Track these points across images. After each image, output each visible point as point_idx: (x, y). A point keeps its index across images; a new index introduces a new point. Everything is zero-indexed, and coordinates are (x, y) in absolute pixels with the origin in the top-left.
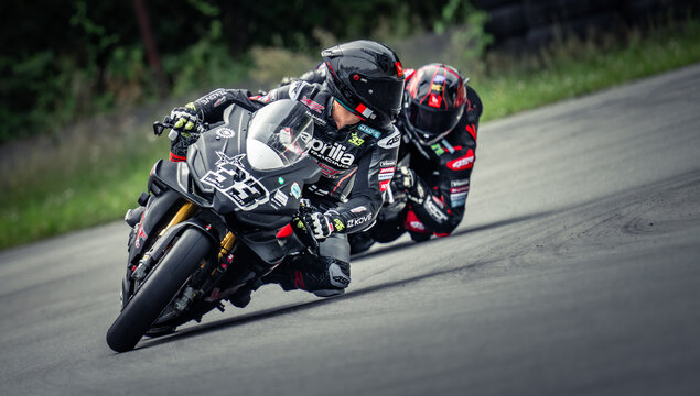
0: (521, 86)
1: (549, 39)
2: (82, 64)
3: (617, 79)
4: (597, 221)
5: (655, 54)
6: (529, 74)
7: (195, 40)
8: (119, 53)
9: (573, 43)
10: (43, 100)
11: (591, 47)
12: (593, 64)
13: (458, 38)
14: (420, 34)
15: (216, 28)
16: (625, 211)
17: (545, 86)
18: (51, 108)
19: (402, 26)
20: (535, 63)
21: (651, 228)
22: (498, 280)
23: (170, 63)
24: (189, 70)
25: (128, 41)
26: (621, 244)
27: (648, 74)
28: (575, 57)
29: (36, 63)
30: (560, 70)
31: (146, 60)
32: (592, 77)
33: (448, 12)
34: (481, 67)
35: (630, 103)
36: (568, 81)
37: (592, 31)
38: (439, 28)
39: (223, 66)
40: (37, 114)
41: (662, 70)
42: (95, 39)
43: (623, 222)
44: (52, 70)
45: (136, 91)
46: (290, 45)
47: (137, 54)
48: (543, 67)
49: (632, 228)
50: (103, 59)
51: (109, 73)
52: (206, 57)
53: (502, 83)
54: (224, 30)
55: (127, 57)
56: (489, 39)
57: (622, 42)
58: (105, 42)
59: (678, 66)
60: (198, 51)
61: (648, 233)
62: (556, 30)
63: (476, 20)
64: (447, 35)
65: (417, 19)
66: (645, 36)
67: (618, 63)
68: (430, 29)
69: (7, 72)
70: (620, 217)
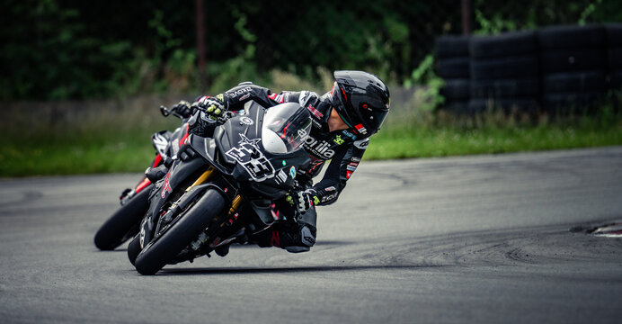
0: (456, 138)
2: (150, 55)
3: (525, 148)
4: (490, 245)
5: (556, 135)
6: (464, 131)
7: (234, 55)
8: (178, 54)
9: (500, 115)
10: (118, 74)
11: (512, 121)
12: (511, 133)
13: (420, 94)
14: (393, 88)
15: (250, 51)
16: (510, 242)
17: (473, 141)
18: (122, 82)
20: (470, 123)
21: (526, 258)
23: (213, 68)
24: (224, 77)
25: (188, 46)
26: (502, 265)
27: (548, 148)
28: (500, 125)
29: (118, 48)
30: (486, 132)
31: (196, 63)
32: (508, 142)
33: (417, 74)
34: (431, 118)
35: (531, 167)
36: (490, 141)
37: (515, 109)
38: (408, 84)
40: (112, 85)
41: (558, 148)
42: (164, 40)
43: (507, 250)
44: (128, 55)
45: (185, 83)
46: (300, 73)
47: (191, 57)
48: (475, 127)
49: (514, 255)
50: (167, 55)
51: (169, 67)
52: (239, 69)
53: (444, 133)
54: (256, 53)
55: (183, 58)
56: (441, 99)
57: (534, 122)
58: (171, 43)
60: (234, 64)
61: (523, 261)
62: (490, 103)
63: (435, 84)
64: (413, 89)
65: (393, 74)
66: (552, 121)
67: (528, 136)
68: (401, 83)
69: (96, 50)
70: (507, 246)
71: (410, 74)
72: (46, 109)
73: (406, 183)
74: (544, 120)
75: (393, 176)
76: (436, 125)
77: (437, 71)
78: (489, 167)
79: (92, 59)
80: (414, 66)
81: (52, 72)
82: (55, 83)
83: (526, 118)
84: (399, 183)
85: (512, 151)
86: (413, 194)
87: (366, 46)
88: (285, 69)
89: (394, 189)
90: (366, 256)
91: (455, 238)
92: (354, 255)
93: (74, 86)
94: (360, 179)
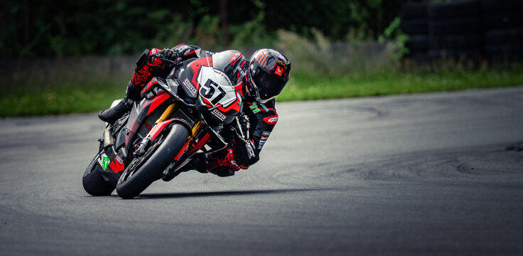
0: (418, 80)
1: (439, 57)
2: (185, 20)
3: (471, 86)
4: (444, 161)
5: (494, 77)
6: (424, 74)
7: (250, 19)
8: (206, 18)
9: (451, 62)
10: (161, 34)
11: (460, 66)
12: (460, 76)
13: (391, 46)
14: (370, 42)
15: (261, 16)
16: (460, 159)
17: (431, 82)
18: (163, 40)
19: (361, 34)
20: (428, 68)
21: (472, 171)
22: (383, 182)
23: (233, 29)
24: (241, 35)
25: (213, 13)
26: (453, 176)
27: (488, 87)
28: (451, 69)
29: (160, 14)
30: (441, 75)
31: (220, 25)
32: (458, 82)
33: (388, 32)
34: (398, 64)
36: (444, 82)
37: (462, 57)
38: (381, 39)
39: (261, 37)
40: (155, 42)
41: (496, 86)
42: (195, 8)
43: (457, 164)
44: (168, 20)
46: (299, 32)
47: (216, 20)
48: (432, 71)
49: (462, 168)
50: (197, 20)
51: (200, 29)
52: (253, 30)
53: (409, 76)
54: (266, 17)
55: (210, 22)
56: (406, 50)
57: (477, 67)
58: (202, 10)
59: (504, 86)
60: (249, 25)
61: (470, 173)
62: (443, 53)
63: (402, 39)
64: (385, 43)
65: (370, 31)
66: (490, 66)
67: (473, 78)
68: (376, 38)
69: (144, 16)
70: (457, 161)
71: (382, 32)
72: (106, 62)
73: (381, 115)
74: (484, 66)
75: (371, 109)
76: (403, 70)
77: (403, 29)
78: (443, 102)
79: (142, 23)
80: (386, 25)
81: (111, 34)
82: (113, 42)
83: (471, 64)
84: (374, 115)
85: (460, 89)
86: (386, 123)
87: (349, 11)
88: (288, 29)
89: (371, 119)
90: (350, 171)
91: (417, 156)
92: (340, 170)
93: (127, 44)
94: (346, 112)
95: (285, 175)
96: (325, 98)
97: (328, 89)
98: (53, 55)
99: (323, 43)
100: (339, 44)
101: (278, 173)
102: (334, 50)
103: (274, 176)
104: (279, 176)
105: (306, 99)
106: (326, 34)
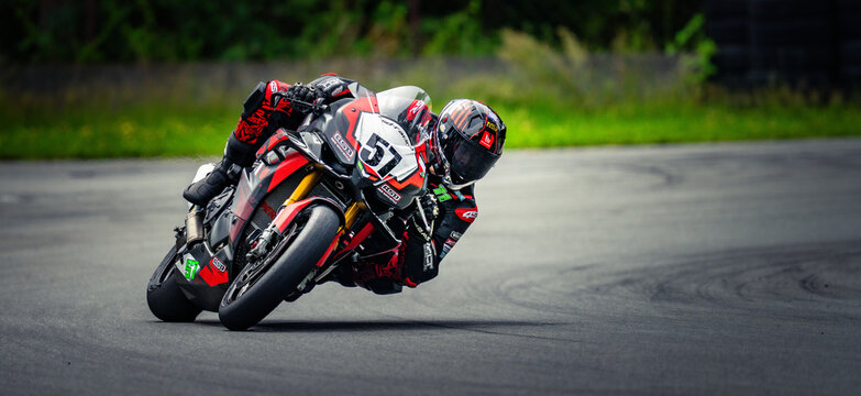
0: (731, 120)
1: (763, 83)
2: (350, 7)
3: (816, 132)
4: (779, 268)
5: (854, 117)
6: (740, 109)
8: (385, 6)
9: (785, 91)
10: (310, 30)
11: (799, 98)
12: (798, 114)
13: (687, 62)
15: (474, 5)
16: (804, 265)
17: (752, 124)
18: (315, 40)
19: (637, 40)
20: (747, 100)
21: (826, 290)
22: (683, 307)
23: (429, 24)
24: (441, 37)
26: (796, 299)
27: (843, 134)
28: (784, 103)
30: (767, 112)
31: (409, 18)
32: (795, 126)
33: (682, 37)
34: (698, 92)
35: (826, 161)
36: (773, 124)
37: (802, 82)
38: (670, 50)
39: (475, 40)
40: (302, 44)
43: (801, 277)
45: (393, 44)
46: (538, 35)
47: (401, 11)
48: (754, 105)
49: (809, 285)
52: (461, 27)
55: (391, 13)
56: (712, 69)
57: (825, 101)
60: (454, 21)
61: (822, 294)
62: (772, 77)
63: (706, 48)
64: (677, 56)
66: (846, 99)
67: (821, 118)
68: (661, 48)
70: (799, 270)
71: (672, 37)
72: (219, 73)
73: (671, 181)
74: (836, 99)
75: (654, 170)
76: (705, 100)
77: (707, 32)
78: (774, 160)
79: (278, 10)
80: (680, 25)
81: (227, 27)
82: (233, 39)
83: (815, 97)
84: (659, 180)
85: (798, 136)
86: (679, 195)
88: (518, 28)
89: (654, 188)
90: (626, 282)
91: (734, 255)
92: (609, 280)
93: (255, 46)
94: (614, 173)
95: (521, 286)
96: (578, 144)
97: (583, 130)
98: (132, 59)
99: (575, 51)
100: (601, 55)
101: (509, 283)
102: (594, 64)
103: (503, 288)
104: (510, 288)
105: (546, 146)
106: (581, 36)
